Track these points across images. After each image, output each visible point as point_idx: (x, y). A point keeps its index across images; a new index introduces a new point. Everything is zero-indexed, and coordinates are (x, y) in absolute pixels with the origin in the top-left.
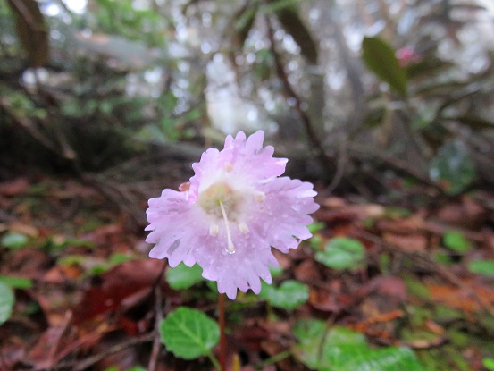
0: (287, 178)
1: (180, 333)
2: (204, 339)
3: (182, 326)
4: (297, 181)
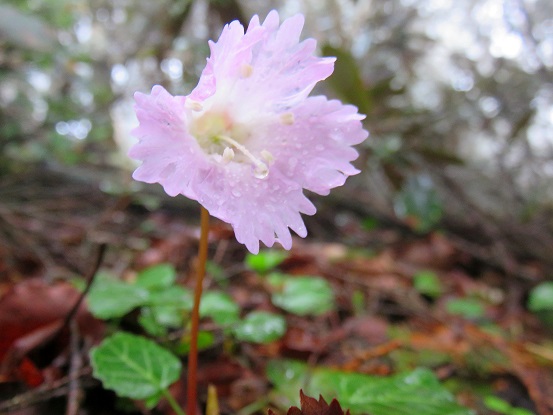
0: (322, 98)
1: (122, 366)
2: (158, 375)
3: (124, 358)
4: (336, 103)
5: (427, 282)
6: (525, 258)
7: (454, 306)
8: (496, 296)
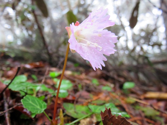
0: (107, 30)
5: (95, 82)
6: (119, 76)
7: (104, 88)
8: (112, 86)
